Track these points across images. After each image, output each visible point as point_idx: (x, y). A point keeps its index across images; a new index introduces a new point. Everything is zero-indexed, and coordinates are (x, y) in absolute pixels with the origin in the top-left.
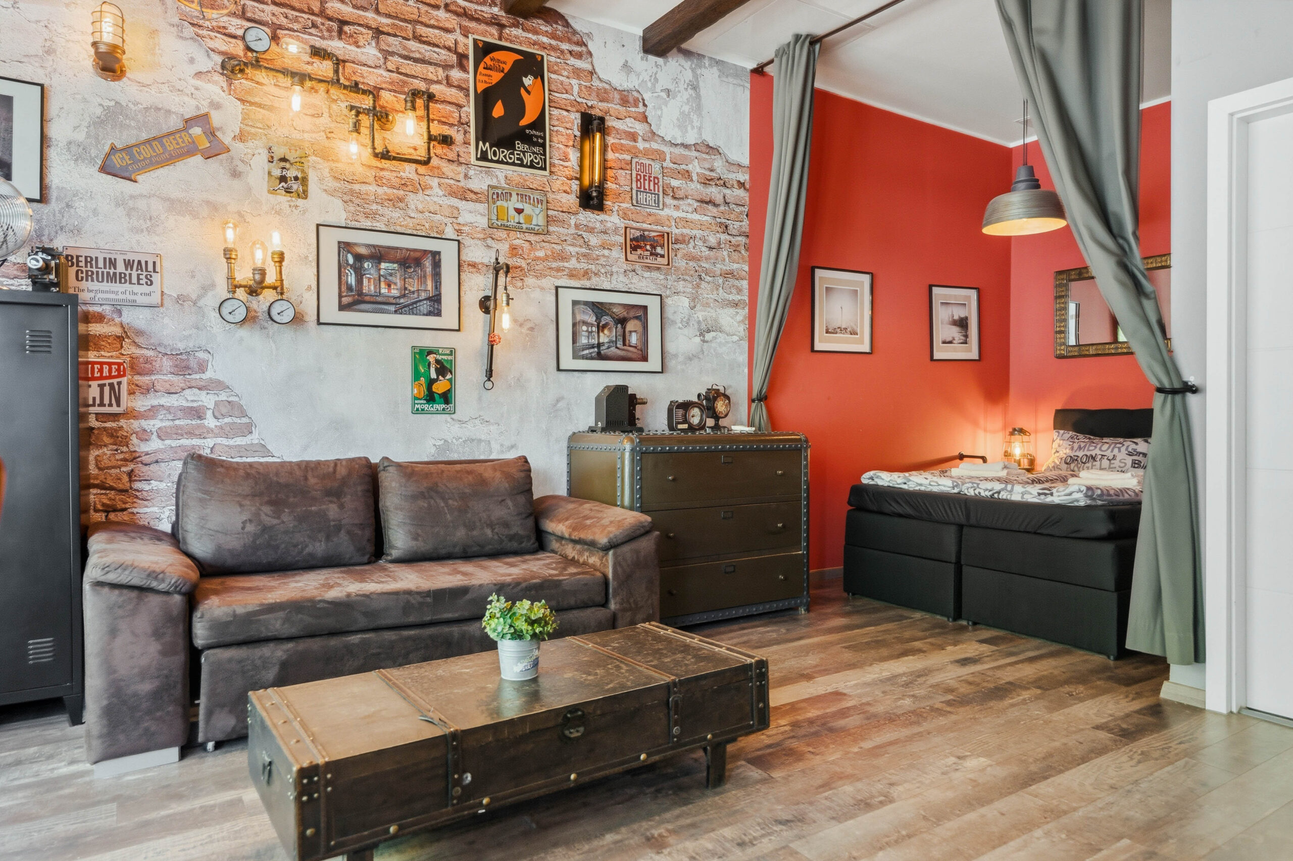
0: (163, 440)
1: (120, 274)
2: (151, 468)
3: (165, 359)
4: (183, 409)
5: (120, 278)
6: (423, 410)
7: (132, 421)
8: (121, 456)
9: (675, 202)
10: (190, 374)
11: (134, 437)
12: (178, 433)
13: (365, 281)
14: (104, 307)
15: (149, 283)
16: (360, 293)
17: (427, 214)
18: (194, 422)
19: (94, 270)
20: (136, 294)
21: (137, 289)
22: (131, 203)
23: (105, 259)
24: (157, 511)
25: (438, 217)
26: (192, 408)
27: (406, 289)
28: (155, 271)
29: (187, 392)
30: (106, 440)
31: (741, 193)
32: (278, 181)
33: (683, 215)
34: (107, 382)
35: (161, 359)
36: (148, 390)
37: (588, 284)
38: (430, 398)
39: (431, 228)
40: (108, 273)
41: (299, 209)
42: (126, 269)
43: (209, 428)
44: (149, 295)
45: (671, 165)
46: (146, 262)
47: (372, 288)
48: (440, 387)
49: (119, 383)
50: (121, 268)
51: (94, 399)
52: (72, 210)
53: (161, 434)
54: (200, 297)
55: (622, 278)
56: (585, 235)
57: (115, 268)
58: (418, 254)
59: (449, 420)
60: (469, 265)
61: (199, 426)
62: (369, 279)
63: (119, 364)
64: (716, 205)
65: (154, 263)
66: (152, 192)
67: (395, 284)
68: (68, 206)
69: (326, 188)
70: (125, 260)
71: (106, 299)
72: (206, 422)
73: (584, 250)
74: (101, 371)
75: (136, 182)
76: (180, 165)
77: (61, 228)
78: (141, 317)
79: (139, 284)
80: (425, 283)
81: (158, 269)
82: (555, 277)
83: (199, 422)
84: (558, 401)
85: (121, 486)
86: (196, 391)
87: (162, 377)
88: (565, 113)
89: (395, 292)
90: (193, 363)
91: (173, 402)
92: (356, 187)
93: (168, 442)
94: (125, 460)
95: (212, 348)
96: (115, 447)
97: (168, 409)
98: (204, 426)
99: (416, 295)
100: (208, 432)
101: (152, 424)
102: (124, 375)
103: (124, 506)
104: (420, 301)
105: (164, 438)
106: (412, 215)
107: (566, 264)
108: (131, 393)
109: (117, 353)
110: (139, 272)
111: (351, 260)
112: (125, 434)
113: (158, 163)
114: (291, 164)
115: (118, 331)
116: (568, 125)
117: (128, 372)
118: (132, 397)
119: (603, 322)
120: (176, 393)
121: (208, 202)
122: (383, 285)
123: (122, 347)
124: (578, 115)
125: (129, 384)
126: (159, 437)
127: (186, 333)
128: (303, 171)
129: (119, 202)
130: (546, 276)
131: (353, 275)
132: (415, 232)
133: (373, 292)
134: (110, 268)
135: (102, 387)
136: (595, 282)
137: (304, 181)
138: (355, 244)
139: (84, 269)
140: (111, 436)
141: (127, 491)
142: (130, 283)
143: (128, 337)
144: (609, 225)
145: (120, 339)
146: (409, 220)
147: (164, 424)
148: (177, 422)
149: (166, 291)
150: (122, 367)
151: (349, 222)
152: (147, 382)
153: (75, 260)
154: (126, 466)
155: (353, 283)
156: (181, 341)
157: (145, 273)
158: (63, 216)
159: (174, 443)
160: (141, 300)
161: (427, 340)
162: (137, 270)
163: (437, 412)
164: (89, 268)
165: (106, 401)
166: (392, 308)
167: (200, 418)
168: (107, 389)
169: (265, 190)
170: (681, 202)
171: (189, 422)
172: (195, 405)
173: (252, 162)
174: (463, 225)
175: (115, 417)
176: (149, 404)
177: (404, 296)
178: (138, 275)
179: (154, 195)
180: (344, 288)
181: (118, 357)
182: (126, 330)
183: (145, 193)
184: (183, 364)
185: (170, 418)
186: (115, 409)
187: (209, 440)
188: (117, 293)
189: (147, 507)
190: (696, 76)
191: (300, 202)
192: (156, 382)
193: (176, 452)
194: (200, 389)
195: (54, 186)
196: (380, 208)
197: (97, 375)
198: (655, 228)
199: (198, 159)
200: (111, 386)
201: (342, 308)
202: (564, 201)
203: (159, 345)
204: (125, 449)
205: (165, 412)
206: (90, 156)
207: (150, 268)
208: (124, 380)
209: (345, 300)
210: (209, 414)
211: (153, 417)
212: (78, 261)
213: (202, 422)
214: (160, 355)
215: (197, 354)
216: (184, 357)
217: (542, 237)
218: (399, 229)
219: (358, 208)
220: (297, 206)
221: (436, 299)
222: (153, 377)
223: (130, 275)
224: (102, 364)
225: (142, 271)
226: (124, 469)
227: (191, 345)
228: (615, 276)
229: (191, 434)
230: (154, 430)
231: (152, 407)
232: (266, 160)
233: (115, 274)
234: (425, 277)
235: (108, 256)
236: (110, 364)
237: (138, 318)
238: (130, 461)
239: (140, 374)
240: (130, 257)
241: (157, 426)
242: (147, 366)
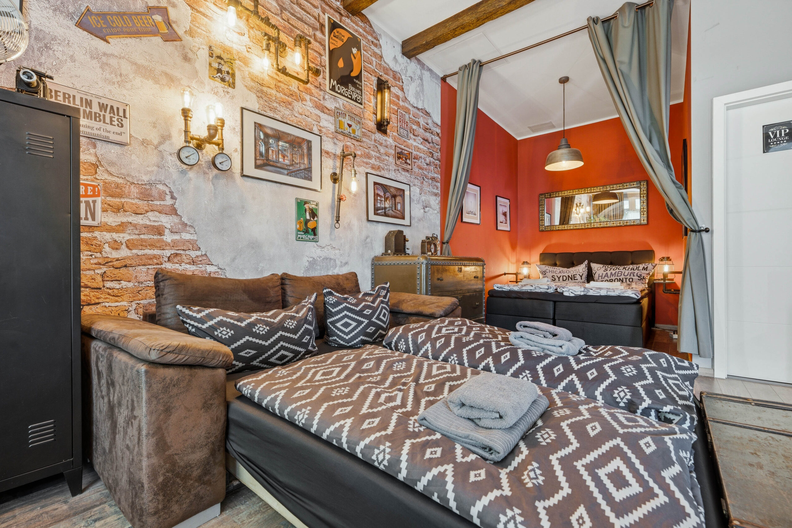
0: (130, 249)
1: (95, 113)
2: (121, 271)
3: (132, 186)
4: (146, 227)
5: (96, 117)
6: (302, 238)
7: (105, 233)
8: (95, 261)
9: (414, 137)
10: (152, 201)
11: (106, 246)
12: (143, 244)
13: (270, 152)
15: (120, 125)
16: (268, 159)
17: (304, 116)
18: (155, 237)
20: (109, 132)
21: (109, 127)
22: (104, 59)
23: (81, 99)
24: (126, 305)
25: (309, 119)
26: (153, 227)
27: (293, 161)
28: (125, 117)
29: (150, 214)
31: (437, 138)
32: (216, 71)
33: (417, 144)
35: (129, 186)
36: (118, 210)
37: (379, 174)
38: (306, 232)
39: (306, 125)
41: (230, 95)
42: (101, 111)
43: (167, 242)
44: (121, 134)
45: (413, 117)
46: (118, 109)
47: (274, 157)
48: (311, 225)
49: (94, 202)
50: (95, 108)
52: (51, 52)
53: (129, 245)
54: (160, 143)
55: (393, 173)
56: (378, 146)
57: (91, 108)
58: (300, 140)
59: (316, 246)
60: (325, 152)
61: (159, 241)
62: (273, 151)
63: (94, 187)
64: (429, 143)
65: (124, 110)
66: (123, 55)
67: (287, 157)
68: (46, 47)
69: (246, 84)
70: (99, 103)
71: (83, 132)
72: (164, 238)
73: (378, 155)
75: (108, 42)
76: (145, 40)
78: (113, 151)
79: (111, 124)
80: (303, 159)
81: (127, 116)
82: (365, 167)
83: (159, 237)
84: (367, 238)
85: (95, 285)
86: (157, 214)
87: (130, 201)
88: (370, 76)
89: (287, 162)
90: (154, 193)
91: (138, 221)
92: (265, 89)
93: (135, 251)
94: (100, 264)
95: (169, 183)
96: (90, 253)
97: (135, 226)
98: (163, 241)
99: (298, 166)
100: (166, 246)
101: (121, 236)
102: (97, 196)
103: (97, 301)
104: (301, 170)
105: (130, 247)
106: (296, 115)
107: (370, 161)
108: (104, 210)
109: (92, 177)
110: (112, 115)
111: (262, 137)
112: (99, 243)
113: (128, 33)
114: (225, 62)
115: (92, 159)
116: (371, 83)
117: (102, 193)
118: (105, 214)
119: (387, 196)
120: (141, 214)
121: (166, 74)
122: (280, 156)
123: (96, 173)
124: (376, 79)
125: (102, 203)
126: (127, 247)
127: (149, 169)
128: (232, 69)
129: (95, 56)
130: (361, 166)
131: (264, 146)
132: (297, 126)
133: (274, 159)
134: (86, 107)
136: (382, 173)
137: (233, 75)
138: (265, 126)
140: (89, 244)
141: (100, 289)
142: (104, 122)
143: (102, 166)
144: (388, 143)
145: (95, 166)
146: (294, 118)
147: (131, 237)
148: (142, 236)
149: (133, 135)
150: (97, 189)
151: (260, 110)
152: (118, 203)
153: (53, 94)
154: (100, 268)
155: (264, 152)
156: (145, 174)
157: (117, 117)
158: (42, 54)
159: (140, 253)
160: (113, 137)
161: (304, 195)
162: (110, 113)
163: (309, 241)
166: (286, 172)
167: (161, 234)
169: (207, 76)
170: (416, 138)
171: (152, 237)
172: (156, 224)
173: (198, 53)
174: (323, 127)
175: (90, 229)
176: (120, 220)
177: (292, 165)
178: (111, 118)
179: (123, 58)
180: (258, 154)
181: (92, 181)
182: (100, 159)
183: (116, 54)
184: (147, 193)
185: (137, 232)
186: (89, 223)
187: (167, 251)
188: (92, 128)
189: (117, 301)
190: (421, 73)
191: (230, 90)
192: (125, 204)
193: (141, 260)
194: (160, 212)
196: (278, 106)
198: (406, 148)
199: (157, 40)
201: (257, 167)
202: (369, 125)
203: (128, 175)
204: (98, 255)
205: (132, 228)
206: (68, 11)
207: (121, 113)
208: (99, 200)
209: (259, 162)
210: (167, 231)
211: (123, 231)
213: (161, 237)
214: (129, 184)
215: (158, 186)
216: (148, 187)
217: (360, 143)
218: (289, 122)
219: (266, 103)
220: (228, 92)
221: (309, 169)
222: (123, 200)
223: (104, 116)
225: (114, 114)
226: (99, 271)
227: (153, 179)
228: (391, 172)
229: (152, 246)
230: (123, 241)
231: (122, 223)
232: (208, 55)
233: (90, 113)
234: (303, 155)
235: (84, 97)
237: (110, 152)
238: (104, 265)
239: (112, 196)
240: (104, 101)
241: (126, 239)
242: (118, 190)
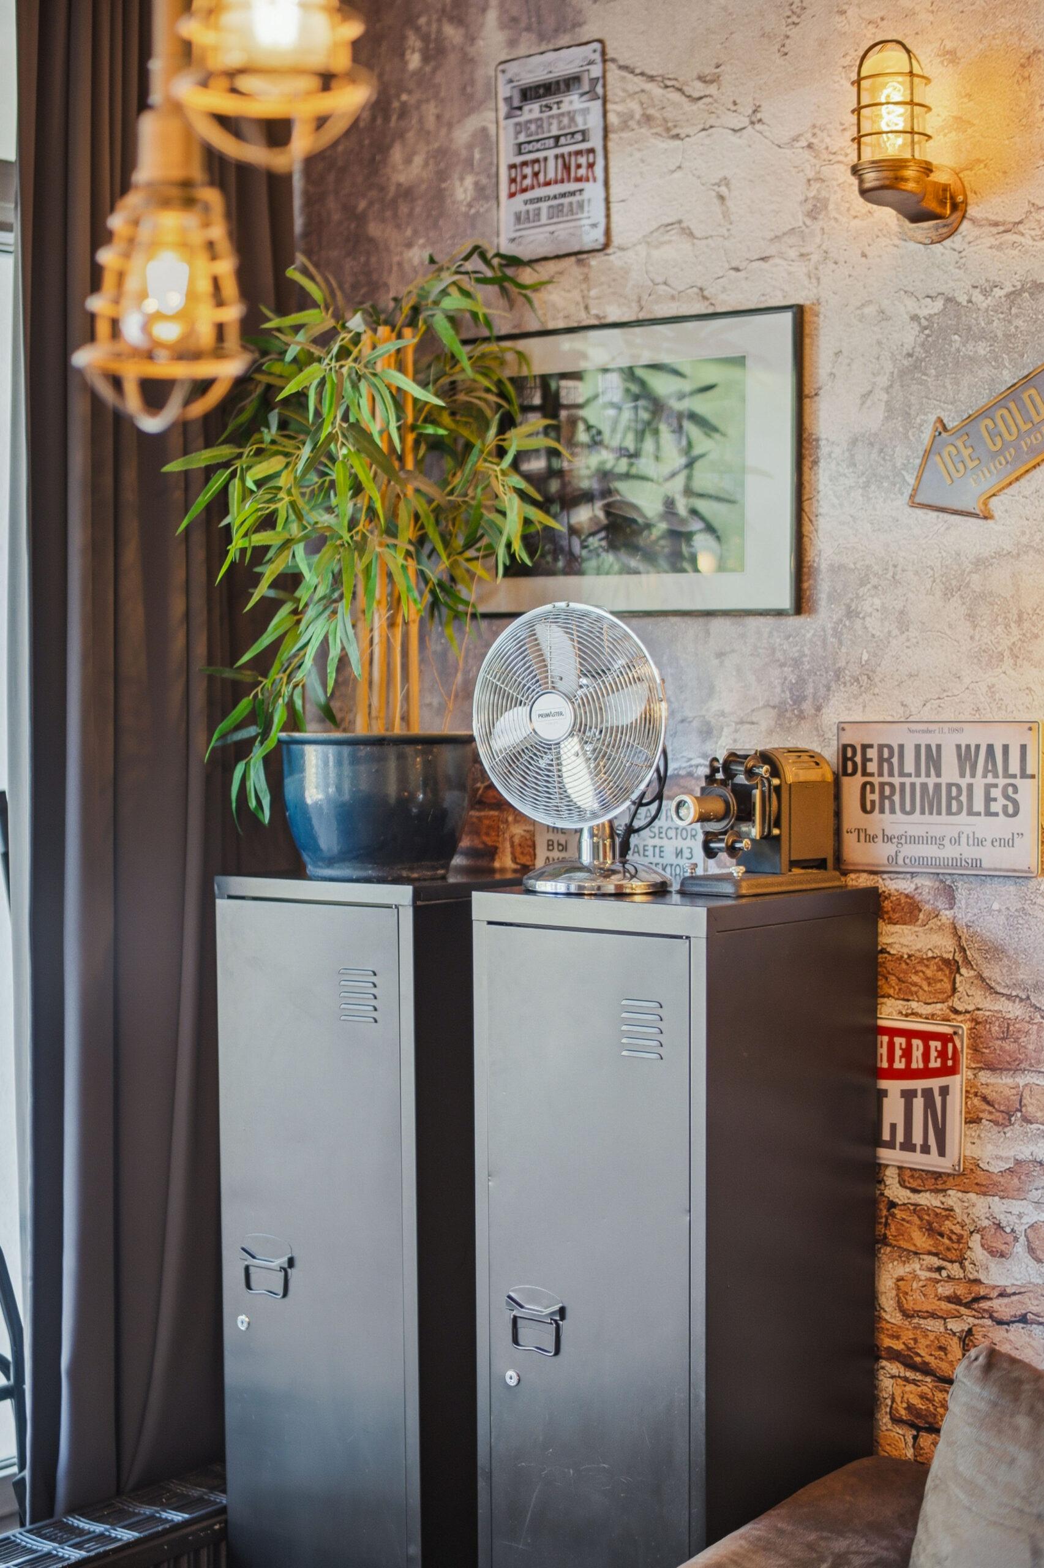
0: (1038, 1260)
1: (949, 787)
5: (950, 798)
7: (972, 1196)
8: (949, 1289)
11: (975, 1241)
14: (918, 881)
15: (1012, 809)
19: (896, 781)
20: (980, 843)
21: (985, 827)
23: (918, 749)
28: (1023, 774)
30: (921, 1240)
34: (919, 1084)
36: (1009, 1115)
40: (924, 786)
42: (963, 775)
44: (1009, 843)
46: (1006, 750)
49: (944, 1091)
50: (950, 770)
51: (893, 1127)
52: (858, 624)
53: (1036, 1244)
57: (938, 774)
63: (945, 1039)
65: (1023, 751)
66: (1024, 541)
68: (850, 612)
70: (959, 748)
71: (920, 860)
74: (907, 1053)
75: (987, 517)
77: (838, 674)
78: (996, 906)
79: (989, 813)
81: (1031, 768)
85: (945, 1370)
87: (1041, 1081)
94: (956, 1300)
96: (936, 1262)
101: (1015, 1211)
102: (952, 1071)
108: (972, 1120)
109: (944, 1006)
110: (990, 779)
112: (957, 1229)
113: (1033, 452)
115: (943, 945)
117: (964, 1060)
118: (973, 1130)
123: (954, 990)
125: (966, 1094)
126: (1031, 1250)
129: (952, 583)
134: (928, 775)
135: (908, 1096)
139: (876, 780)
140: (931, 1230)
142: (971, 813)
143: (969, 964)
145: (951, 966)
147: (1042, 1216)
150: (950, 1046)
152: (1008, 1091)
153: (858, 759)
154: (959, 1316)
157: (1002, 782)
158: (841, 642)
160: (992, 858)
162: (985, 776)
164: (886, 779)
165: (917, 1139)
168: (918, 1103)
175: (937, 1181)
176: (1012, 1153)
178: (988, 787)
179: (1027, 550)
181: (944, 1019)
182: (964, 943)
183: (1008, 546)
186: (932, 1161)
188: (938, 841)
192: (1026, 1094)
195: (824, 566)
197: (900, 1065)
200: (928, 1093)
203: (1037, 986)
204: (955, 1270)
206: (894, 467)
207: (1014, 767)
208: (956, 1083)
211: (1019, 1193)
212: (865, 760)
214: (1036, 1017)
222: (1021, 1080)
223: (970, 787)
224: (910, 1034)
225: (996, 776)
226: (953, 1326)
230: (1020, 1229)
231: (1017, 1162)
233: (938, 786)
235: (924, 740)
236: (926, 1037)
237: (990, 910)
238: (967, 1306)
239: (991, 1068)
240: (970, 737)
241: (1028, 1220)
242: (1009, 1046)
